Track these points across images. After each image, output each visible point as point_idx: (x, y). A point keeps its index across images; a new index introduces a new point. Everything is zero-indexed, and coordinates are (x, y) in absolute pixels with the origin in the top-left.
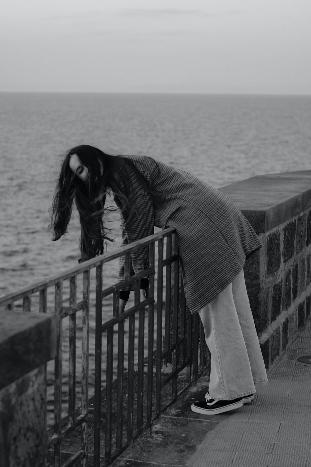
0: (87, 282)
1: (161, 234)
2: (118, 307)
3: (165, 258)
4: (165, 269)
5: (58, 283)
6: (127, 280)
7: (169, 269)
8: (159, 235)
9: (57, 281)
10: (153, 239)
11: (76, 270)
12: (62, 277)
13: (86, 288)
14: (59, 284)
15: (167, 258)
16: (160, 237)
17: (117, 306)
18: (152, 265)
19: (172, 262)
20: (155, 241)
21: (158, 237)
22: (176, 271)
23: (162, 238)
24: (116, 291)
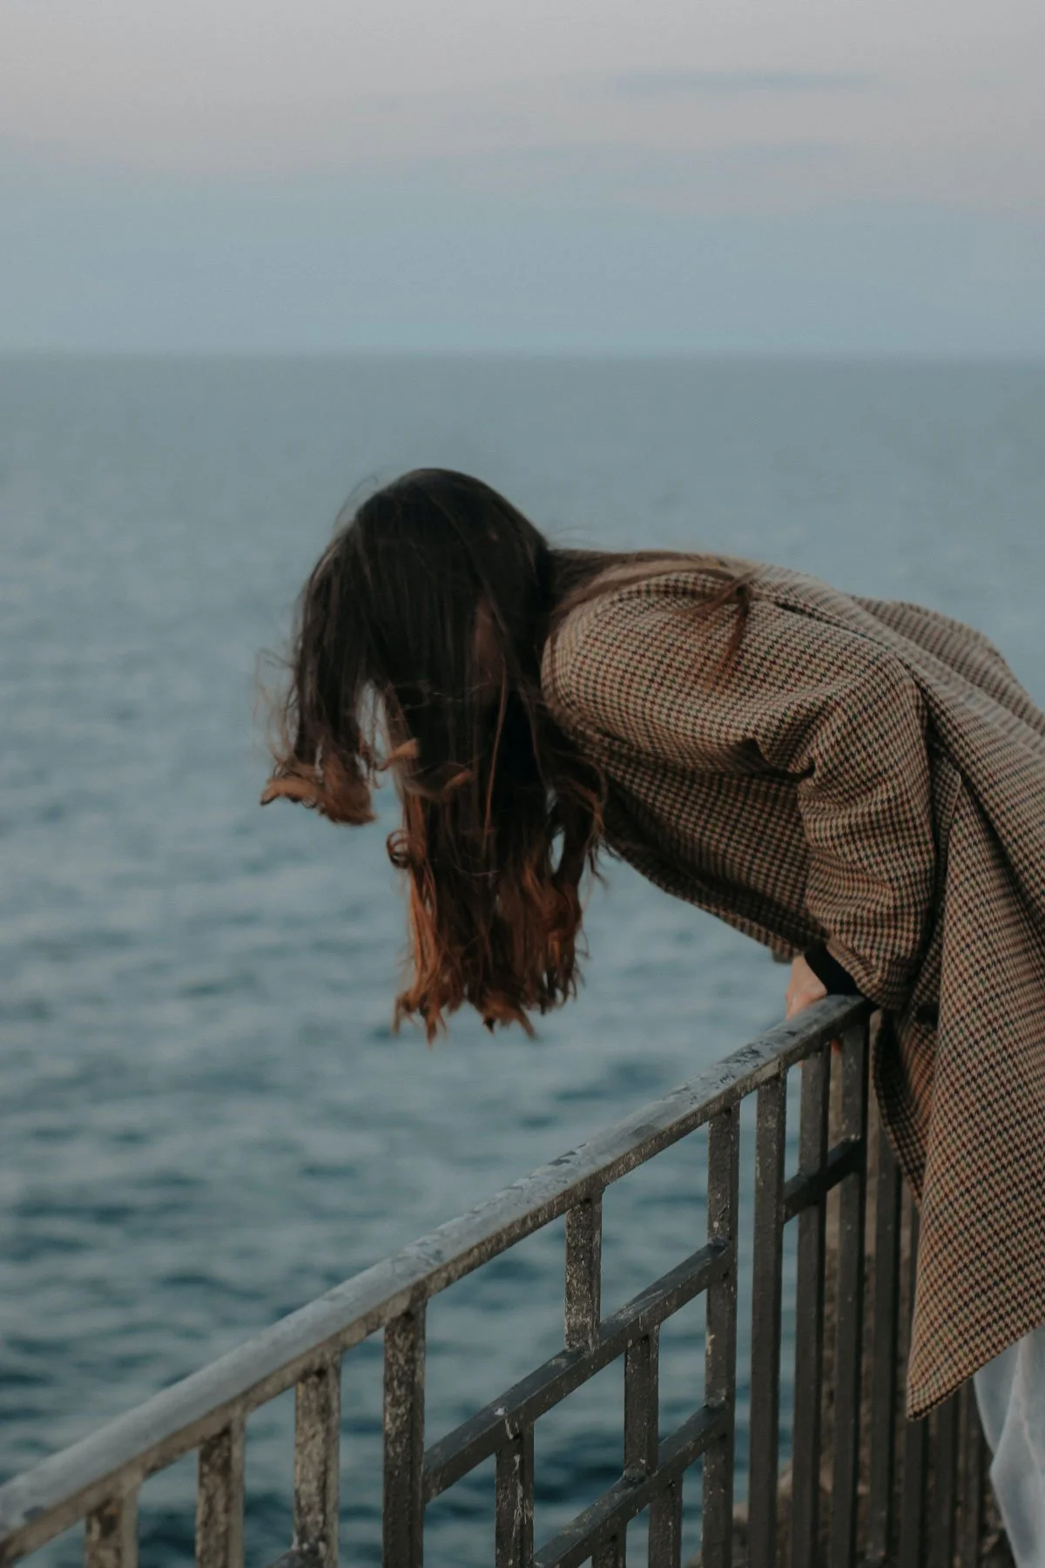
0: (319, 1439)
1: (774, 1056)
2: (522, 1525)
3: (792, 1168)
4: (791, 1233)
5: (107, 1502)
6: (580, 1352)
7: (814, 1226)
8: (761, 1061)
9: (93, 1499)
10: (732, 1090)
11: (236, 1390)
12: (131, 1464)
13: (312, 1473)
14: (109, 1511)
15: (801, 1169)
16: (770, 1071)
17: (517, 1521)
18: (722, 1227)
19: (830, 1187)
20: (740, 1098)
21: (759, 1069)
22: (849, 1228)
23: (775, 1071)
24: (511, 1437)
